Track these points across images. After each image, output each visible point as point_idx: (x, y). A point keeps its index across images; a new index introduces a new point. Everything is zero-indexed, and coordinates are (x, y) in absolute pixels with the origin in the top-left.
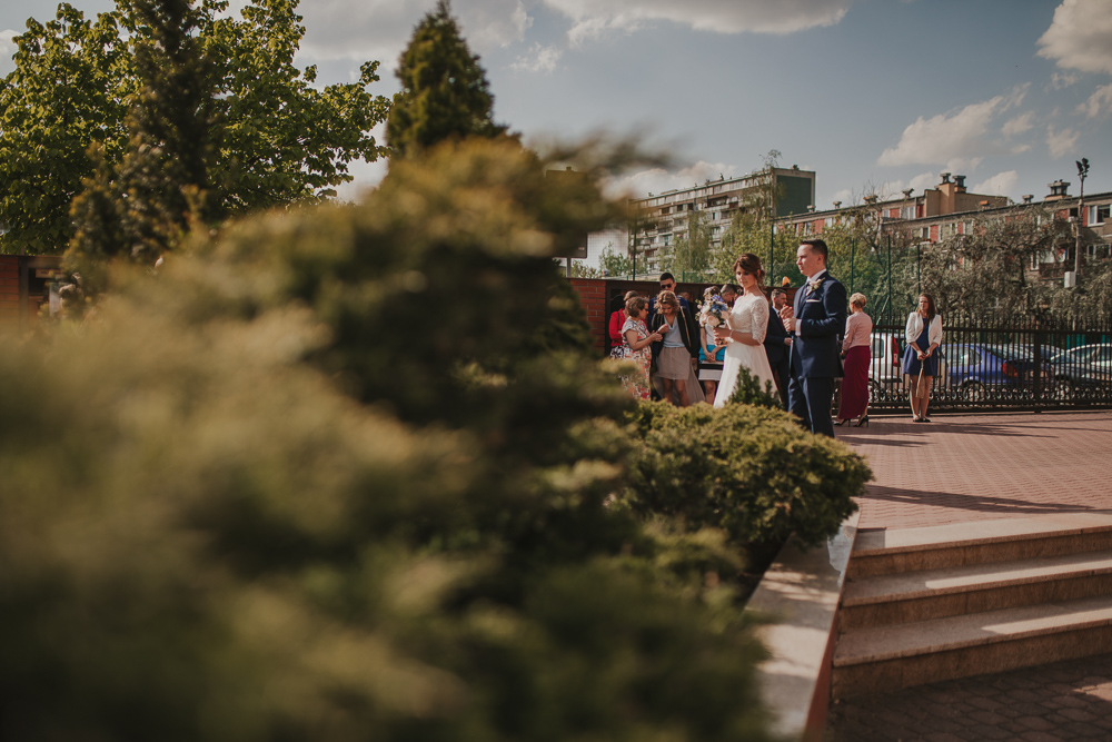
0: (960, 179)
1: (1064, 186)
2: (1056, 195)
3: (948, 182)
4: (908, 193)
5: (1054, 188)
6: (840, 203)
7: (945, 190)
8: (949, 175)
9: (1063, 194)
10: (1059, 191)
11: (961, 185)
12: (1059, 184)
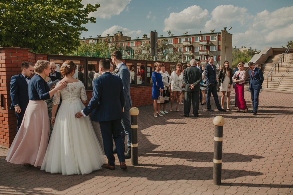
0: (121, 32)
1: (146, 35)
2: (145, 37)
3: (119, 33)
4: (108, 35)
5: (144, 36)
6: (91, 36)
7: (119, 35)
8: (119, 31)
9: (146, 37)
10: (145, 36)
11: (122, 34)
12: (145, 35)
